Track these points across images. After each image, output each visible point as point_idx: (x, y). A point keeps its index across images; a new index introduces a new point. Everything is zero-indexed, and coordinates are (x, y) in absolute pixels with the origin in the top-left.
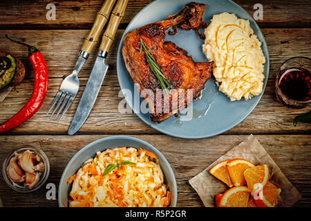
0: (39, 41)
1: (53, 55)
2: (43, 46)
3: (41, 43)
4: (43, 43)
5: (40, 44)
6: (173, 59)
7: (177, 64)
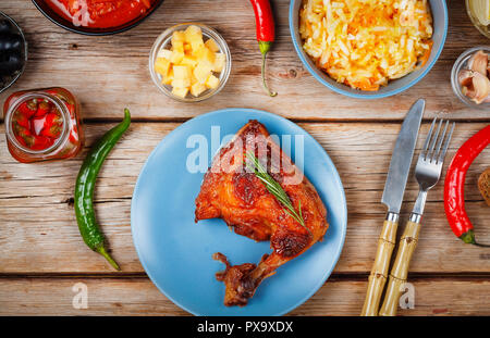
0: (459, 255)
1: (439, 234)
2: (453, 247)
3: (457, 253)
4: (454, 253)
5: (458, 251)
6: (252, 212)
7: (246, 204)
